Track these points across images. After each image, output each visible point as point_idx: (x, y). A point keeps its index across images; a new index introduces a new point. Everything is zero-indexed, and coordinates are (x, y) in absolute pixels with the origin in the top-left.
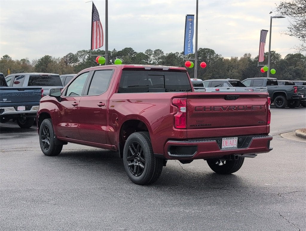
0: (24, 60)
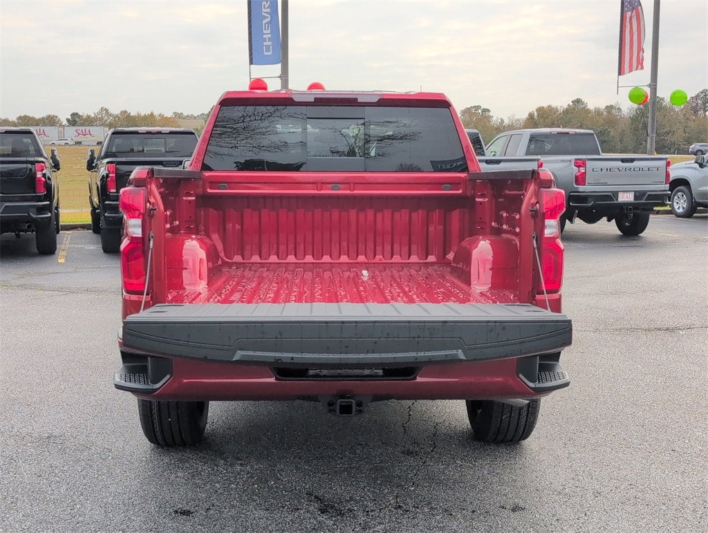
0: (611, 107)
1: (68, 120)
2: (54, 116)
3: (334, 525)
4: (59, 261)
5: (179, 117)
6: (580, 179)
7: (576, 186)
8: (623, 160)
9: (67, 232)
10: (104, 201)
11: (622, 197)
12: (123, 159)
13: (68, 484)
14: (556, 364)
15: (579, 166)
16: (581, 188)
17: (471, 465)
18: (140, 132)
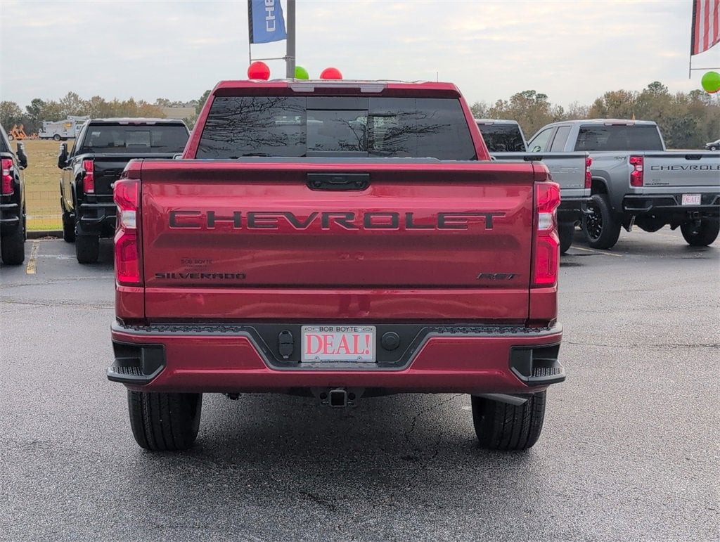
1: (28, 108)
2: (11, 103)
3: (326, 518)
4: (29, 272)
5: (165, 105)
6: (637, 179)
7: (631, 187)
8: (688, 157)
9: (35, 241)
10: (80, 203)
11: (687, 200)
12: (103, 155)
13: (58, 483)
14: (554, 361)
15: (635, 164)
16: (638, 189)
17: (472, 470)
18: (121, 123)
